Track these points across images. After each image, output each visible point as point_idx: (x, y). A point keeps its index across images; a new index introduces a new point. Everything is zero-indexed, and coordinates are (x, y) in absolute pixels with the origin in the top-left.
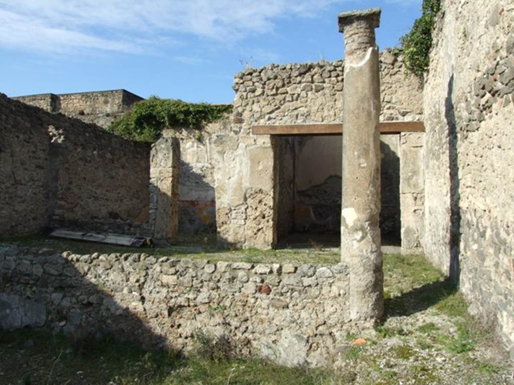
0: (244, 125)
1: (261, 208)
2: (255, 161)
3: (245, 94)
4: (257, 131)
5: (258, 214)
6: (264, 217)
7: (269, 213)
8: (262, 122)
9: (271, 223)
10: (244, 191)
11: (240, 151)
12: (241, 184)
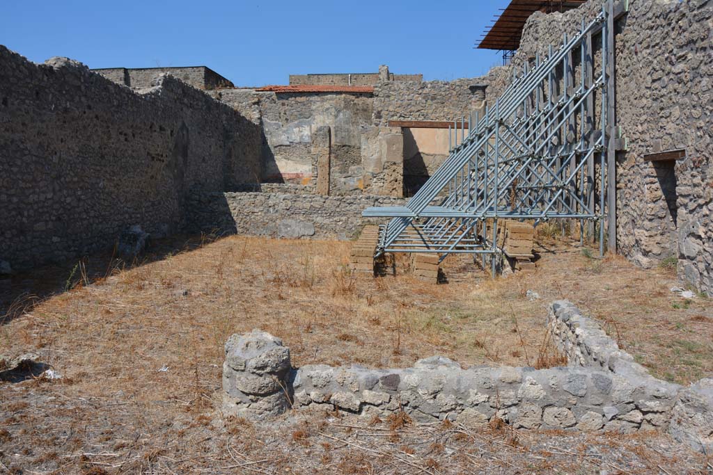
0: (383, 120)
1: (395, 175)
2: (390, 143)
3: (383, 99)
4: (391, 124)
5: (392, 179)
6: (396, 181)
7: (401, 178)
8: (395, 118)
9: (402, 185)
10: (383, 164)
11: (380, 137)
12: (380, 159)
